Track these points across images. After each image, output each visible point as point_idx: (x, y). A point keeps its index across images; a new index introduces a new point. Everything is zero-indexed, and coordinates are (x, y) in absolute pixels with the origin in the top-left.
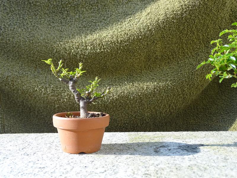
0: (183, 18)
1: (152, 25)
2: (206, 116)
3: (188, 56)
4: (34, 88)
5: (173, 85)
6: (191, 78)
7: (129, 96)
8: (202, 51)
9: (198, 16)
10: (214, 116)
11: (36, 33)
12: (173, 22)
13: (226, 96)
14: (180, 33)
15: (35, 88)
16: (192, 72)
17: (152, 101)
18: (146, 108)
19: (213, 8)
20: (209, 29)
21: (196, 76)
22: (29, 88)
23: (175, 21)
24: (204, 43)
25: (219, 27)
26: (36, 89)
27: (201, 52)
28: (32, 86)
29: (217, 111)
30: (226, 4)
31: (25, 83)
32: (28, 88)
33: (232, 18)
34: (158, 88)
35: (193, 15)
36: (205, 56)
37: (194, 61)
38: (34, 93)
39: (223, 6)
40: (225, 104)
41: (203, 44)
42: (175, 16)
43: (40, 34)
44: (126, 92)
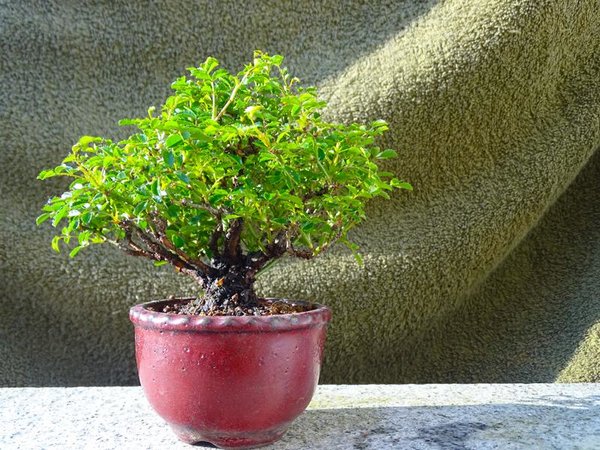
0: (439, 93)
1: (361, 110)
2: (502, 338)
3: (452, 188)
4: (57, 267)
5: (414, 262)
6: (459, 243)
7: (301, 288)
8: (488, 174)
9: (476, 88)
10: (521, 340)
11: (66, 126)
12: (415, 103)
13: (550, 289)
14: (432, 131)
15: (60, 266)
16: (464, 229)
17: (360, 303)
18: (346, 318)
19: (514, 70)
20: (505, 121)
21: (473, 239)
22: (46, 265)
23: (419, 102)
24: (493, 156)
25: (532, 114)
26: (62, 268)
27: (485, 178)
28: (52, 261)
29: (527, 328)
30: (549, 59)
31: (35, 252)
32: (42, 265)
33: (564, 93)
34: (376, 270)
35: (464, 88)
36: (496, 189)
37: (469, 199)
38: (57, 279)
39: (541, 64)
40: (549, 308)
41: (491, 158)
42: (420, 88)
43: (76, 129)
44: (293, 277)
